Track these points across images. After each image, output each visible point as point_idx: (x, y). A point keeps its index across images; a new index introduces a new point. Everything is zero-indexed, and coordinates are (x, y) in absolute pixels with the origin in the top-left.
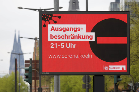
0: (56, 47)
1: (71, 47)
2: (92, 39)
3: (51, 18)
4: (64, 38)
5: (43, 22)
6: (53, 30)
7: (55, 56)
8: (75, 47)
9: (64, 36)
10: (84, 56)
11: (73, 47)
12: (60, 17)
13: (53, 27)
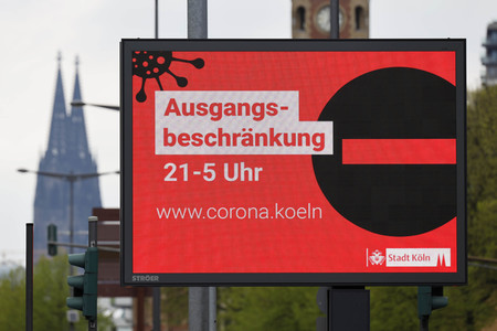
0: (186, 179)
1: (243, 179)
2: (322, 148)
3: (164, 68)
4: (214, 143)
5: (137, 80)
6: (173, 111)
7: (179, 213)
8: (257, 179)
9: (214, 136)
10: (290, 213)
11: (250, 179)
12: (199, 64)
13: (173, 101)
